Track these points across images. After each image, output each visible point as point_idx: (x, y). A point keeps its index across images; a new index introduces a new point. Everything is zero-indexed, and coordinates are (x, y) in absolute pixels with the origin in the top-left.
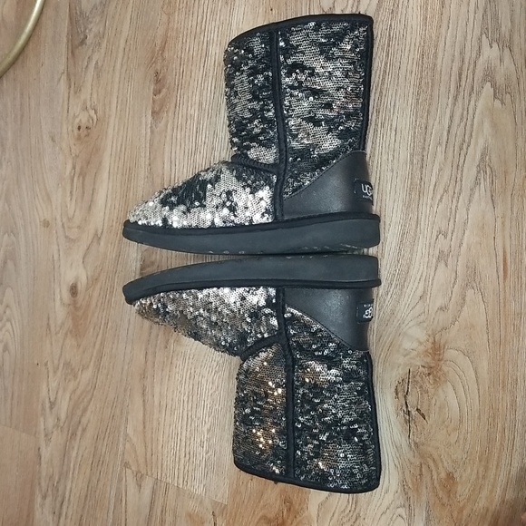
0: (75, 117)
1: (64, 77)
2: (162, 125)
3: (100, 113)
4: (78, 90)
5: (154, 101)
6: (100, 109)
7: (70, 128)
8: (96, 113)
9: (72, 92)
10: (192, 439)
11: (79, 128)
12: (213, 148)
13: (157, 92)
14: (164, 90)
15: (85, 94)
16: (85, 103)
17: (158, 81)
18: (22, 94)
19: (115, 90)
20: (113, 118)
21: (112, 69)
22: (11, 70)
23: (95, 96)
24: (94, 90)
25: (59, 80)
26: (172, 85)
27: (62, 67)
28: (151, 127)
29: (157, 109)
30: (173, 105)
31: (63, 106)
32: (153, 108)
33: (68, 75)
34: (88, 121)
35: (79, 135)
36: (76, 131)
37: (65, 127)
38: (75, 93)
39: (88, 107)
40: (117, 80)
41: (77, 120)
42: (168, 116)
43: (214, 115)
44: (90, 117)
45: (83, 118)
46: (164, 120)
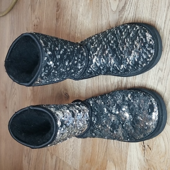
0: (33, 21)
1: (30, 7)
2: (59, 23)
3: (40, 20)
4: (34, 11)
5: (57, 14)
6: (40, 18)
7: (32, 25)
8: (39, 20)
9: (32, 12)
11: (34, 25)
12: (75, 32)
13: (57, 11)
14: (60, 10)
15: (36, 13)
16: (36, 16)
17: (58, 6)
18: (19, 14)
19: (45, 11)
20: (44, 21)
21: (44, 2)
22: (15, 5)
23: (39, 13)
24: (39, 11)
25: (29, 8)
26: (62, 7)
27: (30, 3)
28: (56, 25)
29: (57, 17)
30: (62, 16)
31: (30, 18)
32: (56, 17)
33: (31, 6)
34: (37, 23)
35: (34, 28)
36: (34, 27)
37: (30, 25)
38: (33, 12)
39: (37, 17)
40: (45, 6)
41: (34, 23)
42: (61, 20)
43: (76, 19)
44: (38, 21)
45: (35, 22)
46: (59, 22)
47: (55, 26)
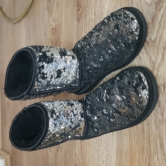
0: (51, 25)
1: (47, 9)
2: (81, 24)
3: (59, 22)
4: (51, 14)
5: (77, 15)
6: (59, 20)
7: (50, 29)
8: (58, 22)
9: (49, 15)
10: (99, 159)
11: (53, 29)
13: (78, 10)
14: (81, 9)
15: (54, 16)
16: (54, 19)
17: (78, 6)
18: (34, 18)
19: (64, 12)
20: (63, 24)
21: (62, 3)
22: (31, 9)
23: (57, 15)
24: (57, 13)
25: (45, 11)
26: (84, 6)
27: (46, 5)
29: (79, 18)
30: (84, 15)
31: (47, 21)
32: (77, 18)
33: (48, 8)
34: (55, 26)
35: (53, 32)
36: (52, 31)
37: (48, 29)
38: (51, 15)
39: (55, 20)
40: (64, 7)
41: (52, 26)
44: (56, 24)
45: (54, 25)
46: (81, 22)
47: (76, 27)
